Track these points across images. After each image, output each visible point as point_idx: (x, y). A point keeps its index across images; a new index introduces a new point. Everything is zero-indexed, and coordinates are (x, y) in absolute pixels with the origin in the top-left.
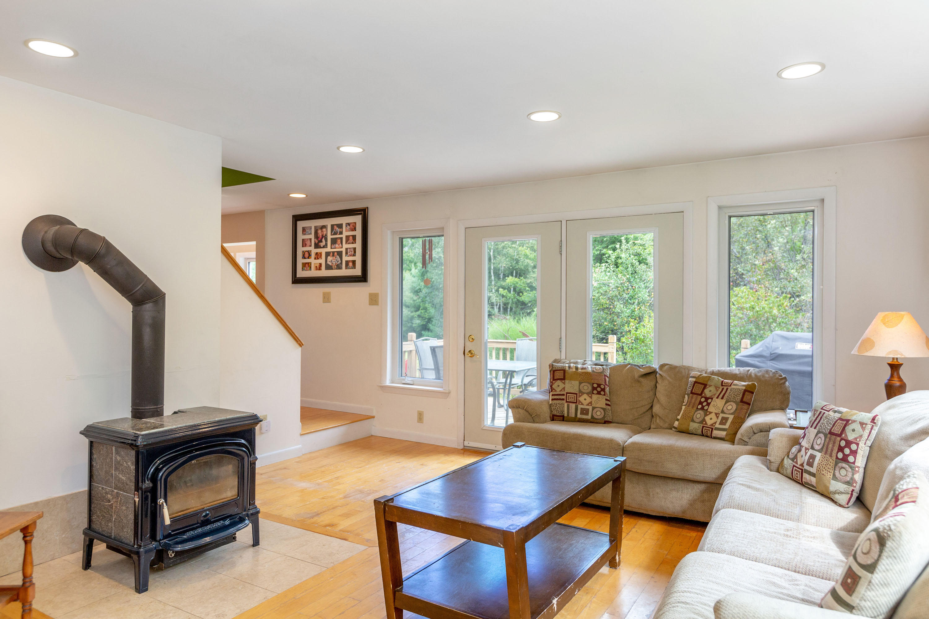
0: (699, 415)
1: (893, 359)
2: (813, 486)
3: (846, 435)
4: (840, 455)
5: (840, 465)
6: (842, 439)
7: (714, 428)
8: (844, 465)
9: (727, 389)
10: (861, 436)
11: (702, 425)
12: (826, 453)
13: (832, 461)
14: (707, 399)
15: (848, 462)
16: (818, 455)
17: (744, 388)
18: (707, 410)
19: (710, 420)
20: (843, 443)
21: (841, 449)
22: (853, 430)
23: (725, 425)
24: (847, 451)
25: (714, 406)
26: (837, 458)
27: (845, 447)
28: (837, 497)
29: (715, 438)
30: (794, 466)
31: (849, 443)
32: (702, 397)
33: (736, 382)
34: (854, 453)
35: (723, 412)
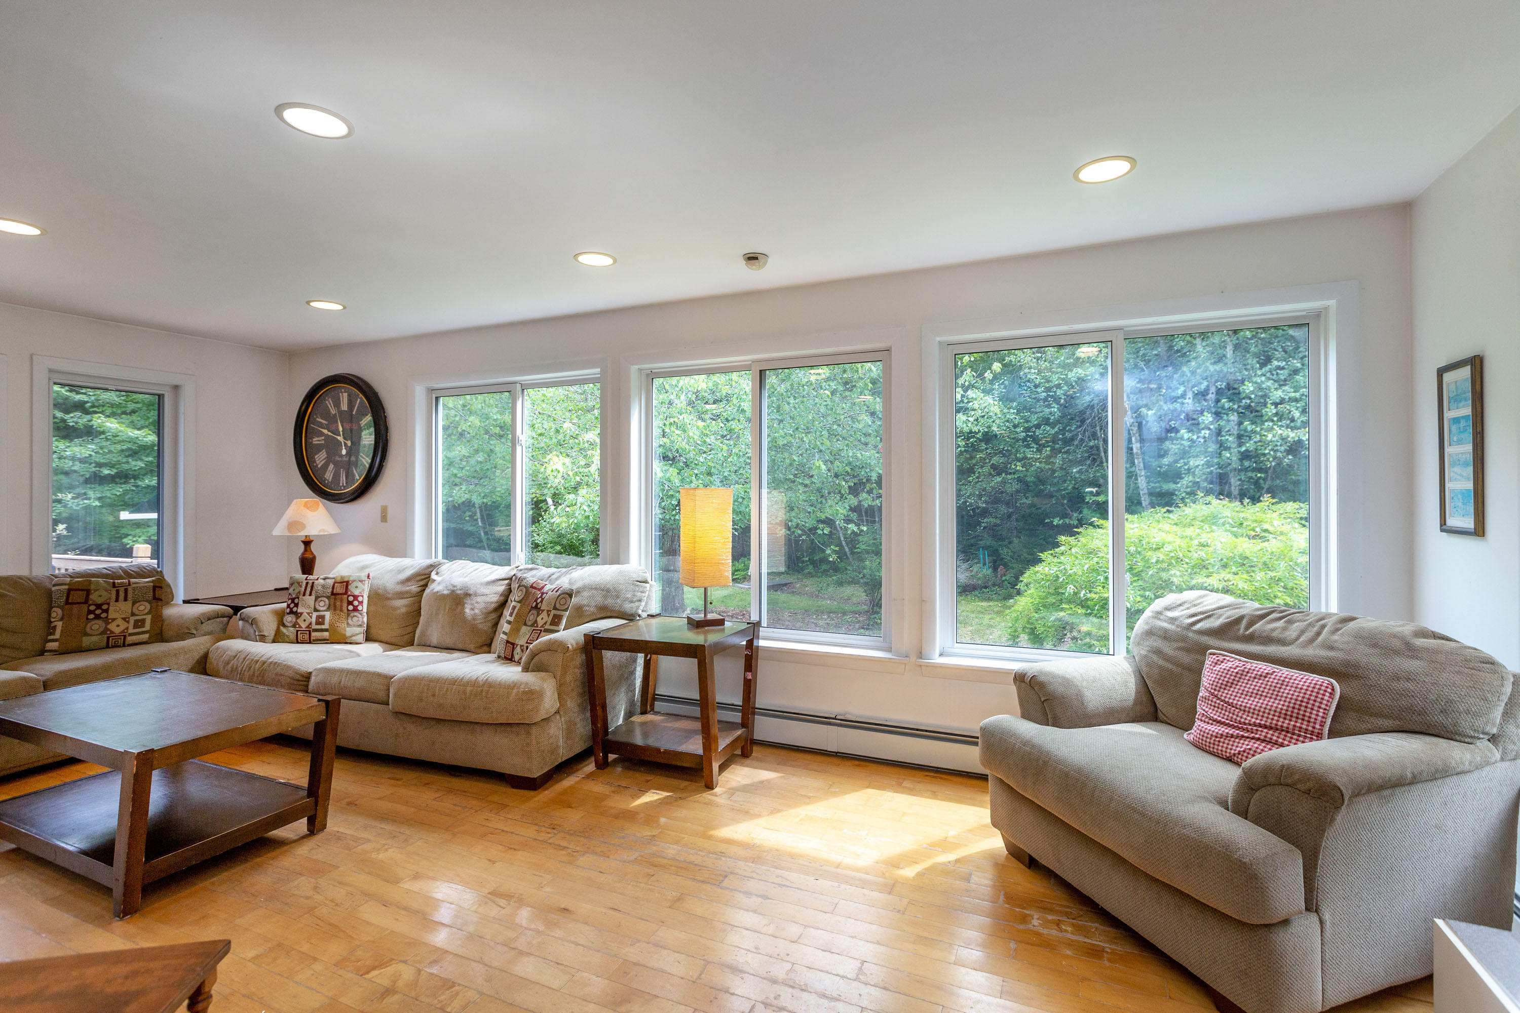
0: (97, 625)
1: (306, 536)
2: (328, 640)
3: (351, 592)
4: (351, 608)
5: (352, 614)
6: (349, 596)
7: (127, 634)
8: (356, 614)
9: (126, 590)
10: (363, 590)
11: (106, 636)
12: (335, 610)
13: (343, 615)
14: (99, 606)
15: (358, 610)
16: (328, 615)
17: (152, 584)
18: (107, 617)
19: (116, 628)
20: (351, 599)
21: (350, 603)
22: (357, 587)
23: (144, 627)
24: (356, 603)
25: (115, 611)
26: (348, 610)
27: (354, 600)
28: (354, 639)
29: (130, 645)
30: (297, 631)
31: (356, 597)
32: (90, 605)
33: (132, 580)
34: (361, 603)
35: (133, 614)
